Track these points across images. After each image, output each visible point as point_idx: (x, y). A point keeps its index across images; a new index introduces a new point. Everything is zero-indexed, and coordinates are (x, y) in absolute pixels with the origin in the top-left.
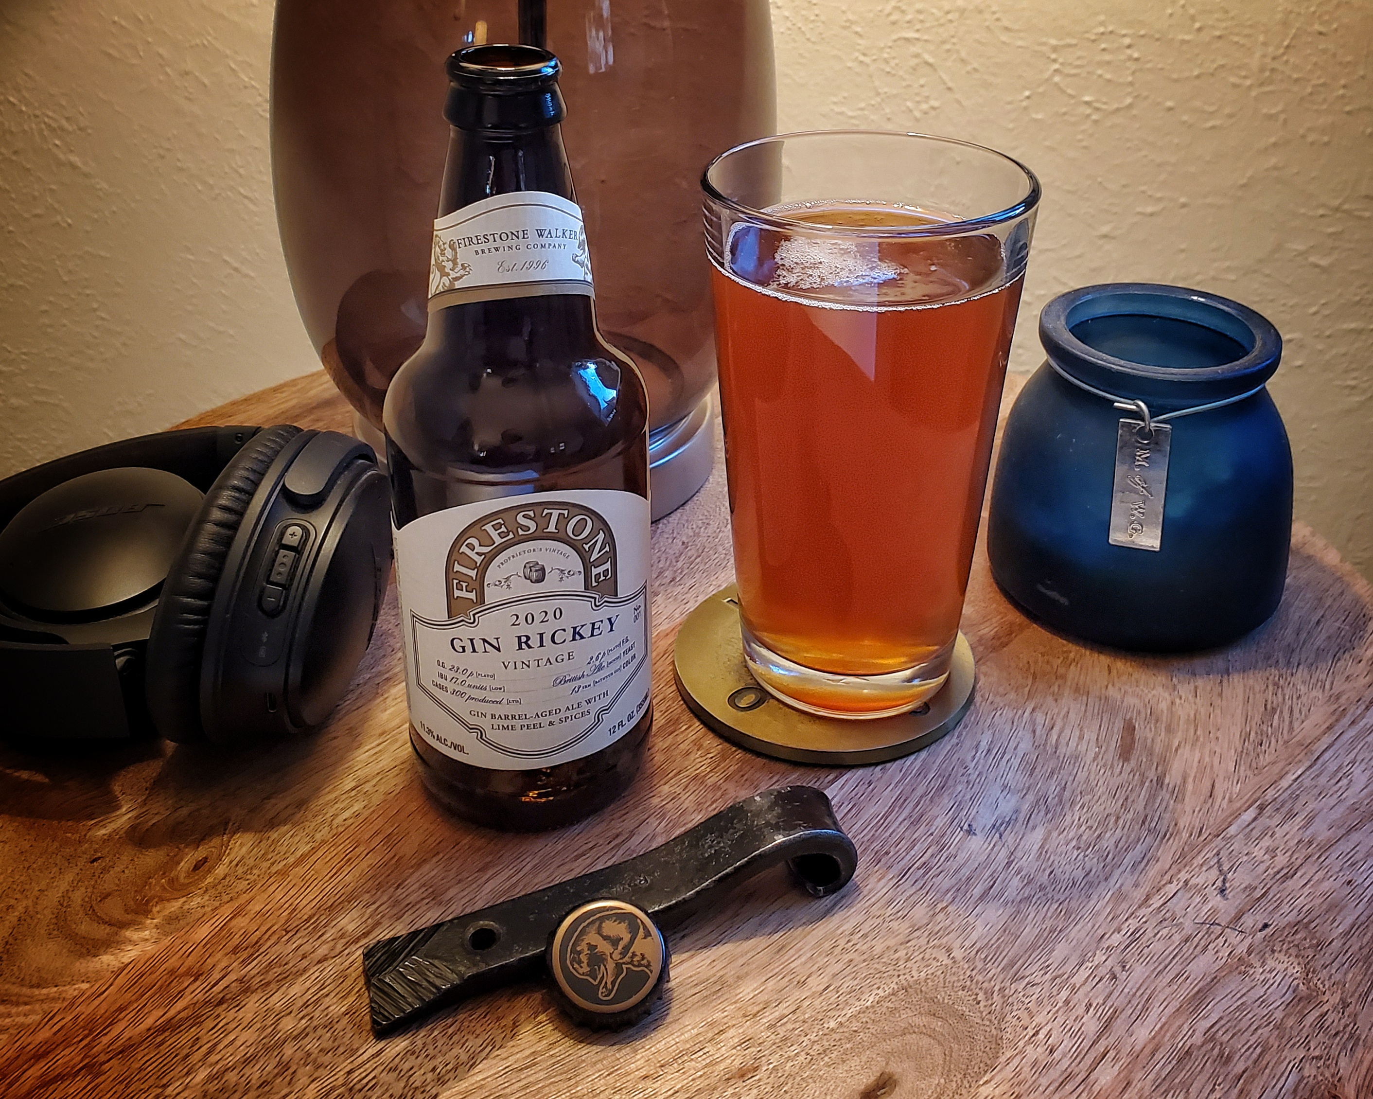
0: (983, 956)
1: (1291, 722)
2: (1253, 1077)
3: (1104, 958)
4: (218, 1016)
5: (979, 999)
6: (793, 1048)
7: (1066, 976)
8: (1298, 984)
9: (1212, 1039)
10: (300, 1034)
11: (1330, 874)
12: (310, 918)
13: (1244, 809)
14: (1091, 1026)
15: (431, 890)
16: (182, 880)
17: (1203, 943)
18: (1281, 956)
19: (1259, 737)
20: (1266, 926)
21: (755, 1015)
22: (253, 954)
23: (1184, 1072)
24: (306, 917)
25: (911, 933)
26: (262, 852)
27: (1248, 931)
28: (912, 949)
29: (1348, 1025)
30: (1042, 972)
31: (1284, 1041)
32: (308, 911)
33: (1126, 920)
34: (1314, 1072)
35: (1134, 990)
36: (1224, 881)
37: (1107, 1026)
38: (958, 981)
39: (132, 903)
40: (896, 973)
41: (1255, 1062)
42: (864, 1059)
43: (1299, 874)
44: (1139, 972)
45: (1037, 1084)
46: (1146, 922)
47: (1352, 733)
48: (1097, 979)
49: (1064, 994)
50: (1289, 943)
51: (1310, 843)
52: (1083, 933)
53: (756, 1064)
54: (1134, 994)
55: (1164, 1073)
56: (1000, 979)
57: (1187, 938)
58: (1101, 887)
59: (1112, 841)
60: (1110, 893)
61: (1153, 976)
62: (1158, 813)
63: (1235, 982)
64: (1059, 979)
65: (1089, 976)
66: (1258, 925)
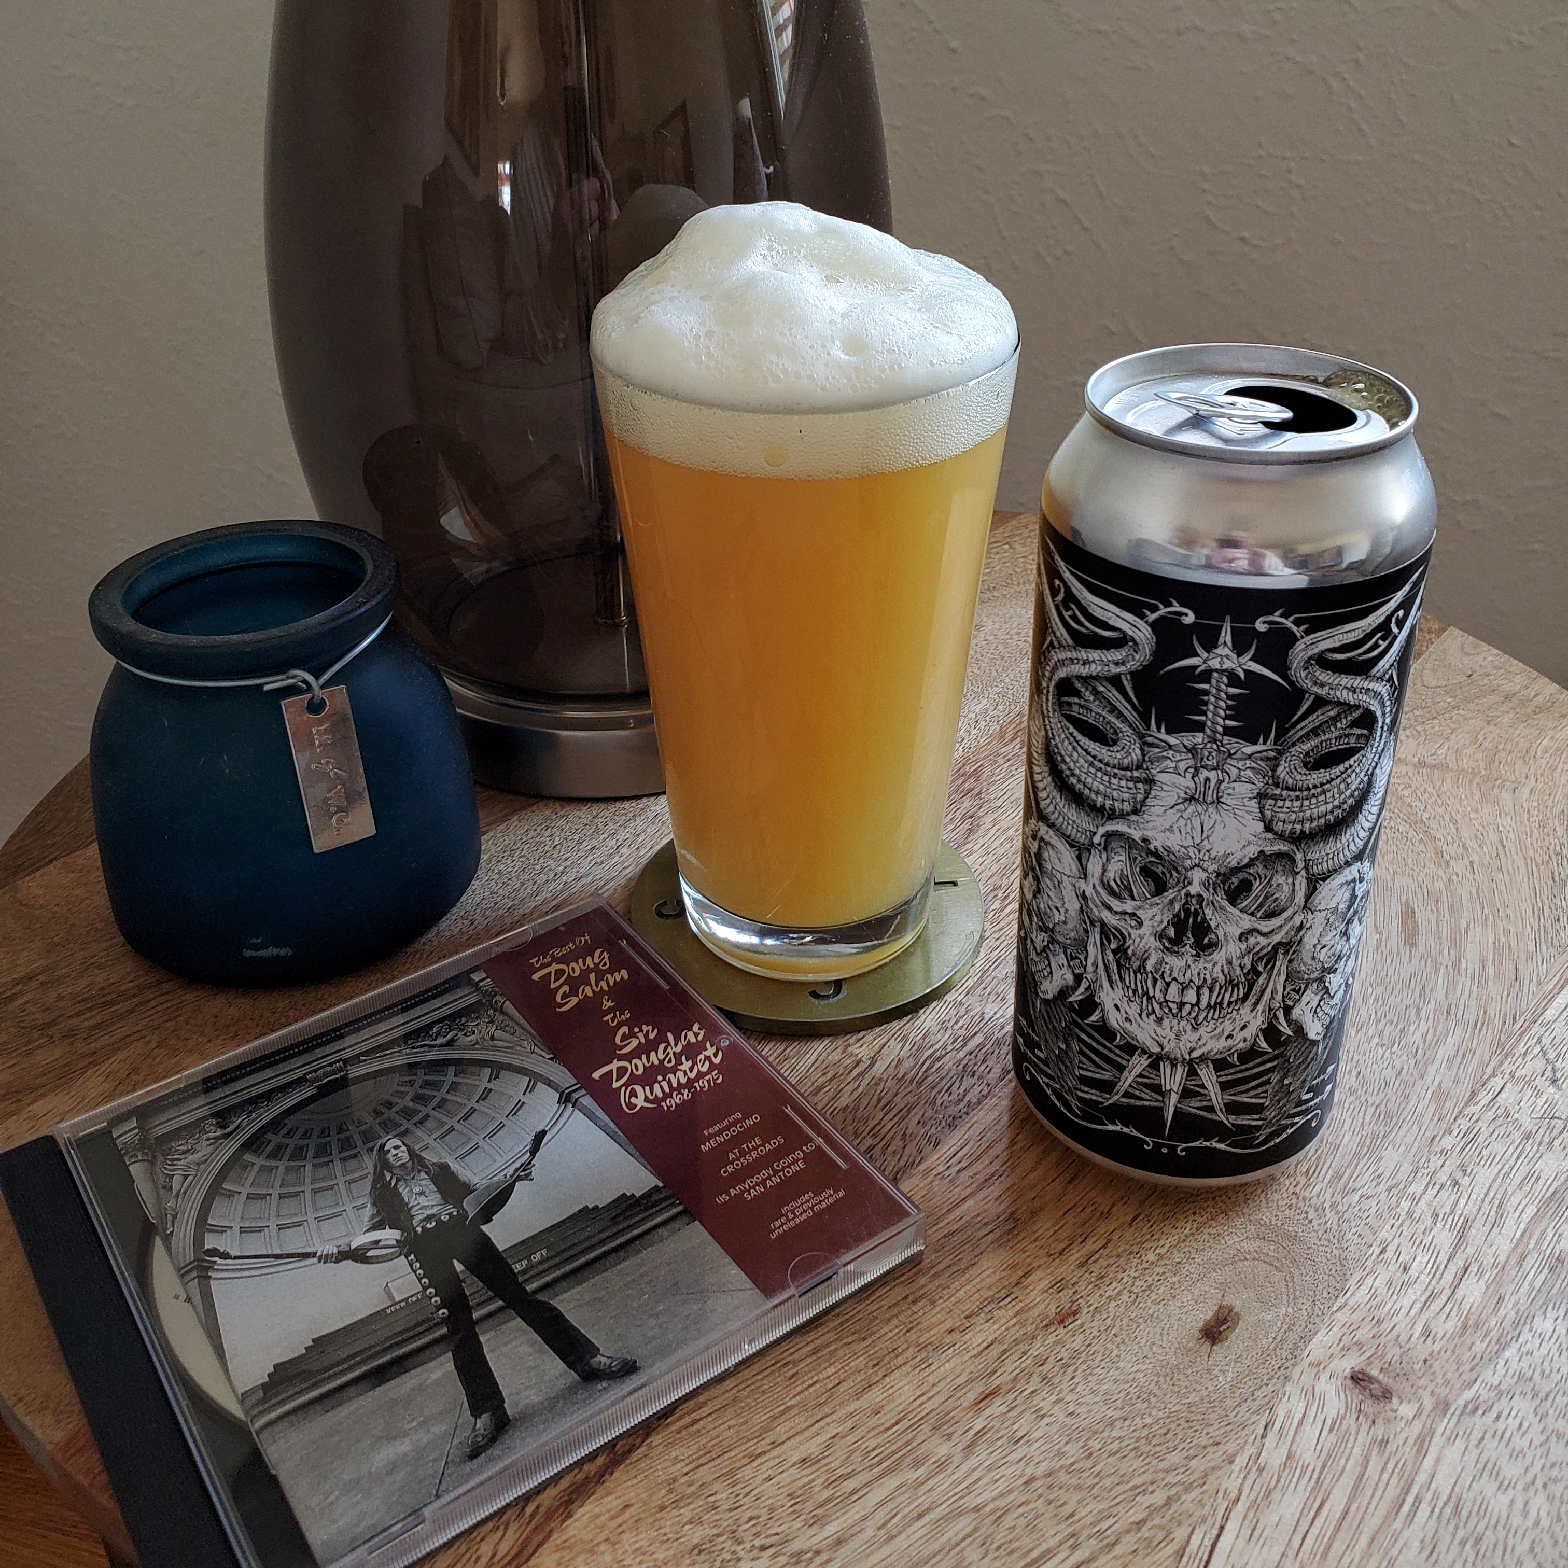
0: (1304, 1170)
3: (1440, 1163)
5: (1310, 1217)
6: (1111, 1286)
7: (1402, 1186)
13: (1556, 991)
14: (1444, 1238)
17: (1546, 1140)
23: (1559, 1282)
30: (1374, 1183)
33: (1455, 1120)
35: (1482, 1196)
36: (1554, 1070)
37: (1461, 1238)
38: (1283, 1199)
42: (1196, 1292)
44: (1484, 1176)
45: (1398, 1306)
46: (1477, 1121)
48: (1437, 1187)
49: (1405, 1205)
52: (1409, 1139)
53: (1074, 1308)
54: (1483, 1201)
55: (1538, 1284)
56: (1328, 1195)
57: (1528, 1137)
58: (1418, 1089)
59: (1418, 1035)
60: (1430, 1092)
61: (1499, 1180)
62: (1462, 1001)
64: (1395, 1191)
65: (1428, 1184)
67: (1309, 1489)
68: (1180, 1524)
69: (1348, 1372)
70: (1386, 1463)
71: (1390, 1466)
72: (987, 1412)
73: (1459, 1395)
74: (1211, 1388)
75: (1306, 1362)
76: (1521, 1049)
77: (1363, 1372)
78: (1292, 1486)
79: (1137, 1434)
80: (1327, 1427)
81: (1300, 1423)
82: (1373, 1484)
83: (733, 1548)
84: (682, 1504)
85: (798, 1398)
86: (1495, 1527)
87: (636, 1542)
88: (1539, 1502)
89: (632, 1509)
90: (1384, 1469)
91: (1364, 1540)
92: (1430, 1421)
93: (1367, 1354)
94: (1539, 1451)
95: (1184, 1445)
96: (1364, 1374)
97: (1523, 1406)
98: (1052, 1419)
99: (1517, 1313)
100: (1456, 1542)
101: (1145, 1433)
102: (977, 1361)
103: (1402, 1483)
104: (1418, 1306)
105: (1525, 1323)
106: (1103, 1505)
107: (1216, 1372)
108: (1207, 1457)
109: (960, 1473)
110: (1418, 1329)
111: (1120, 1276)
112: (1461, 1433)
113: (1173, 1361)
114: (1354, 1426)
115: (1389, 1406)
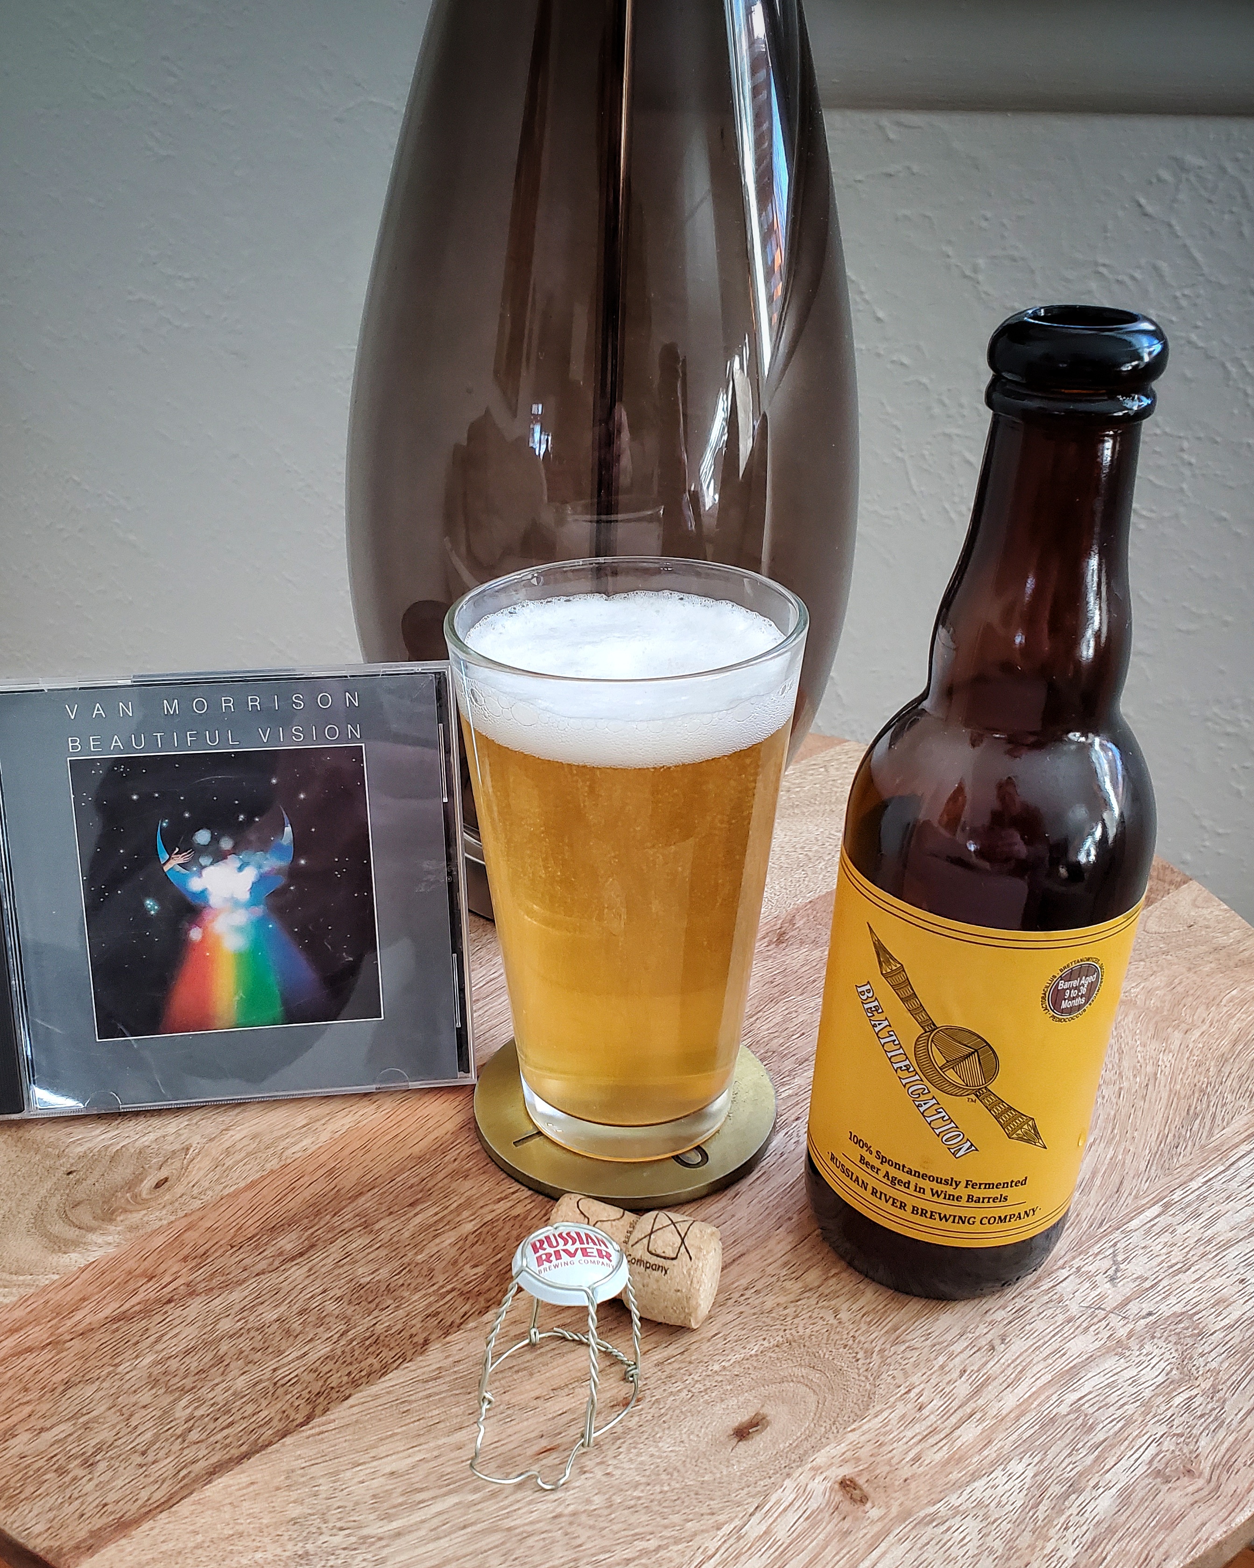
0: (868, 1319)
1: (1211, 1129)
2: (1113, 1446)
3: (985, 1331)
4: (166, 1312)
5: (858, 1356)
6: (675, 1385)
7: (945, 1344)
8: (1172, 1369)
9: (1078, 1410)
10: (234, 1334)
11: (1224, 1271)
12: (254, 1236)
13: (1148, 1205)
14: (963, 1389)
15: (364, 1220)
16: (144, 1196)
17: (1084, 1325)
18: (1161, 1343)
19: (1177, 1139)
20: (1150, 1314)
22: (200, 1264)
23: (1045, 1437)
24: (249, 1236)
25: (803, 1292)
26: (217, 1177)
27: (1131, 1317)
28: (801, 1307)
29: (1214, 1409)
30: (923, 1338)
31: (1148, 1417)
32: (252, 1231)
33: (1013, 1298)
34: (1172, 1448)
35: (1009, 1362)
36: (1117, 1271)
37: (977, 1392)
38: (842, 1339)
39: (100, 1212)
40: (783, 1328)
41: (1116, 1433)
42: (741, 1399)
43: (1193, 1269)
44: (1018, 1346)
45: (901, 1435)
46: (1032, 1302)
48: (976, 1349)
49: (941, 1360)
50: (1171, 1331)
51: (1209, 1241)
53: (640, 1396)
54: (1009, 1365)
55: (1025, 1436)
56: (881, 1341)
57: (1070, 1320)
61: (1030, 1351)
63: (1110, 1363)
64: (937, 1347)
65: (967, 1347)
66: (1144, 1313)
67: (772, 1558)
69: (840, 1478)
70: (842, 1549)
71: (844, 1551)
72: (544, 1462)
73: (922, 1509)
74: (725, 1473)
75: (809, 1466)
76: (1096, 1249)
78: (760, 1553)
79: (652, 1497)
80: (806, 1515)
81: (785, 1510)
83: (320, 1525)
84: (293, 1488)
85: (404, 1428)
87: (253, 1508)
89: (255, 1486)
90: (837, 1553)
92: (891, 1524)
93: (861, 1468)
94: (969, 1561)
95: (686, 1511)
96: (852, 1481)
97: (972, 1525)
98: (591, 1475)
99: (998, 1455)
101: (660, 1496)
102: (550, 1423)
104: (919, 1437)
105: (1002, 1464)
106: (606, 1543)
107: (734, 1462)
108: (701, 1522)
109: (506, 1502)
110: (911, 1455)
111: (686, 1378)
112: (911, 1537)
113: (702, 1447)
114: (827, 1519)
115: (862, 1508)
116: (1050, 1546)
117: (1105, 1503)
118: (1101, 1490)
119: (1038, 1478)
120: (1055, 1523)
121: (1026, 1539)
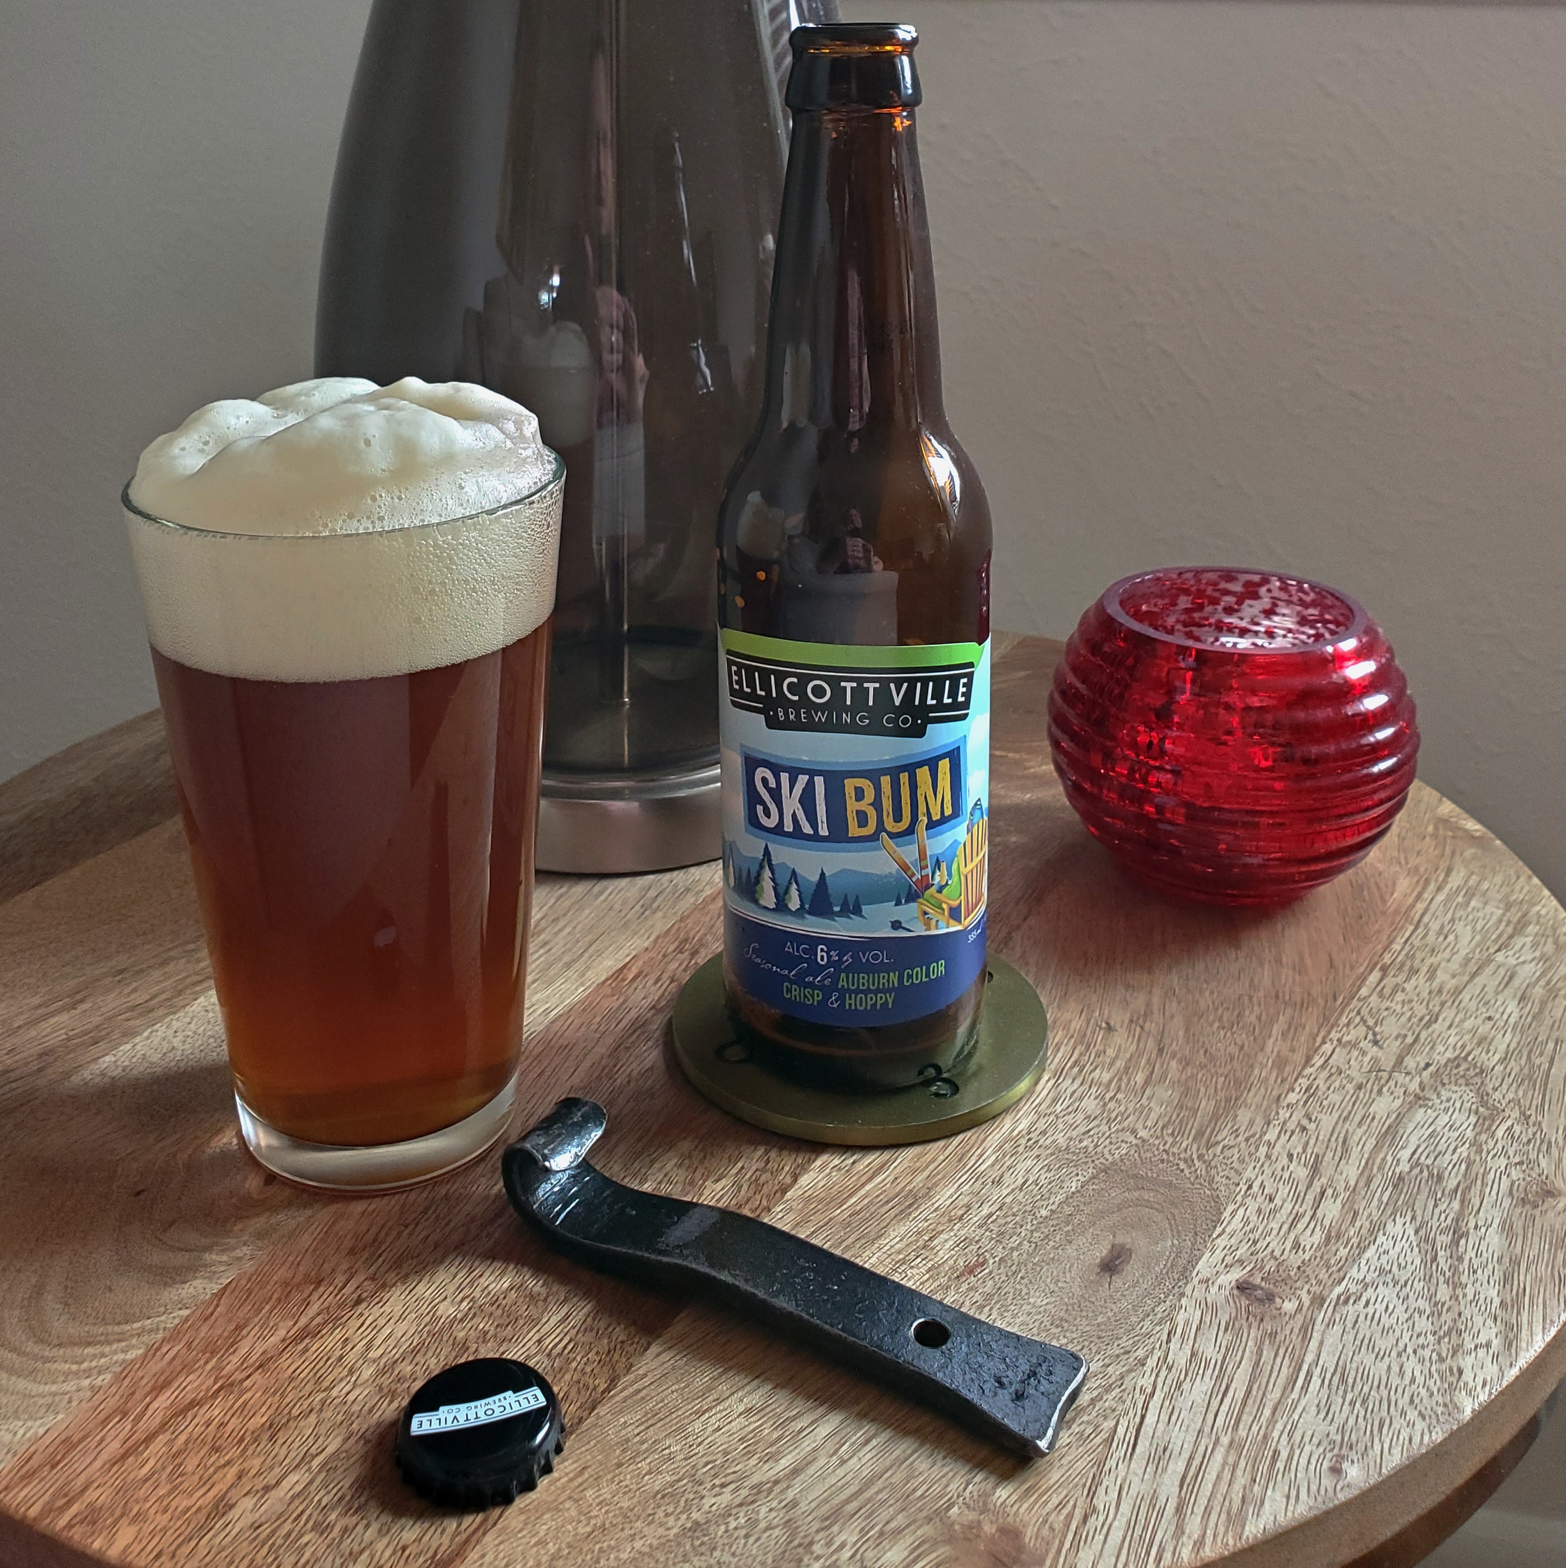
0: (1170, 1131)
1: (1381, 896)
2: (1469, 1188)
3: (1288, 1115)
4: (361, 1315)
5: (1181, 1167)
6: (1012, 1240)
7: (1257, 1136)
8: (1478, 1108)
9: (1417, 1164)
10: (465, 1316)
11: (1468, 1014)
13: (1367, 973)
14: (1302, 1173)
17: (1376, 1088)
18: (1453, 1087)
19: (1356, 911)
20: (1428, 1065)
21: (961, 1218)
22: (375, 1253)
24: (421, 1209)
25: (1089, 1124)
27: (1413, 1071)
28: (1096, 1137)
29: (1534, 1134)
30: (1234, 1135)
31: (1484, 1155)
33: (1296, 1080)
34: (1521, 1176)
35: (1328, 1137)
36: (1375, 1034)
37: (1315, 1171)
38: (1155, 1156)
40: (1090, 1160)
41: (1465, 1176)
42: (1090, 1237)
43: (1440, 1018)
44: (1327, 1121)
45: (1269, 1228)
46: (1315, 1079)
47: (1440, 898)
48: (1288, 1134)
49: (1263, 1150)
50: (1455, 1075)
51: (1440, 991)
52: (1258, 1099)
53: (981, 1260)
54: (1329, 1140)
55: (1385, 1199)
56: (1195, 1149)
57: (1360, 1087)
58: (1260, 1058)
59: (1253, 1018)
60: (1270, 1061)
61: (1341, 1123)
62: (1287, 989)
63: (1420, 1115)
64: (1252, 1140)
65: (1280, 1133)
66: (1422, 1065)
67: (1214, 1377)
68: (1105, 1418)
69: (1234, 1284)
70: (1278, 1350)
71: (1282, 1351)
73: (1331, 1291)
74: (1116, 1310)
75: (1196, 1281)
77: (1246, 1282)
78: (1199, 1377)
80: (1222, 1328)
81: (1198, 1329)
82: (1269, 1367)
83: (695, 1489)
84: (638, 1460)
86: (1379, 1387)
87: (600, 1495)
88: (1411, 1364)
89: (590, 1470)
90: (1276, 1354)
91: (1267, 1412)
92: (1310, 1313)
93: (1248, 1268)
94: (1405, 1326)
95: (1099, 1357)
96: (1248, 1283)
97: (1387, 1293)
99: (1371, 1223)
100: (1347, 1403)
103: (1293, 1364)
104: (1286, 1227)
105: (1379, 1230)
107: (1118, 1297)
108: (1122, 1364)
110: (1289, 1244)
111: (1019, 1230)
112: (1338, 1320)
113: (1077, 1291)
114: (1245, 1325)
115: (1273, 1307)
116: (1470, 1291)
117: (1494, 1241)
118: (1483, 1230)
119: (1420, 1233)
120: (1461, 1270)
121: (1444, 1293)
